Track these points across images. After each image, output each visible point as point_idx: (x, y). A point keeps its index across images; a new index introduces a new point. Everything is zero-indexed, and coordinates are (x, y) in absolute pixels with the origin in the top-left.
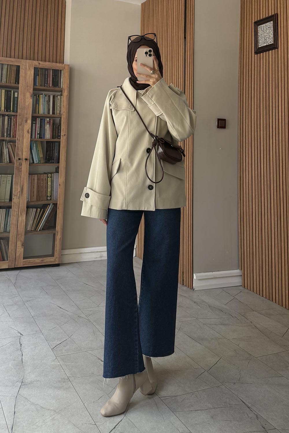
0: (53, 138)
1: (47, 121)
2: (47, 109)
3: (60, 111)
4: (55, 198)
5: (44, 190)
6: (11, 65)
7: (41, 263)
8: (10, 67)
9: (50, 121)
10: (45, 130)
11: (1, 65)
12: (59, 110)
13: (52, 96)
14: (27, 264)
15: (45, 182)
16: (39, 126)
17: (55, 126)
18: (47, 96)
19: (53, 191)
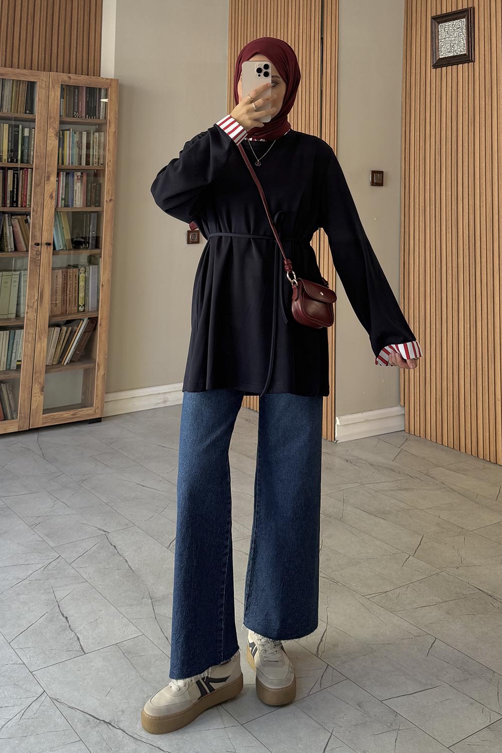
0: (86, 206)
1: (78, 176)
2: (77, 156)
3: (99, 158)
4: (91, 309)
5: (74, 295)
6: (18, 80)
7: (73, 418)
8: (17, 84)
9: (82, 176)
10: (74, 190)
11: (1, 80)
12: (97, 157)
13: (86, 132)
14: (49, 421)
15: (74, 282)
16: (64, 185)
17: (90, 185)
18: (78, 133)
19: (88, 296)
